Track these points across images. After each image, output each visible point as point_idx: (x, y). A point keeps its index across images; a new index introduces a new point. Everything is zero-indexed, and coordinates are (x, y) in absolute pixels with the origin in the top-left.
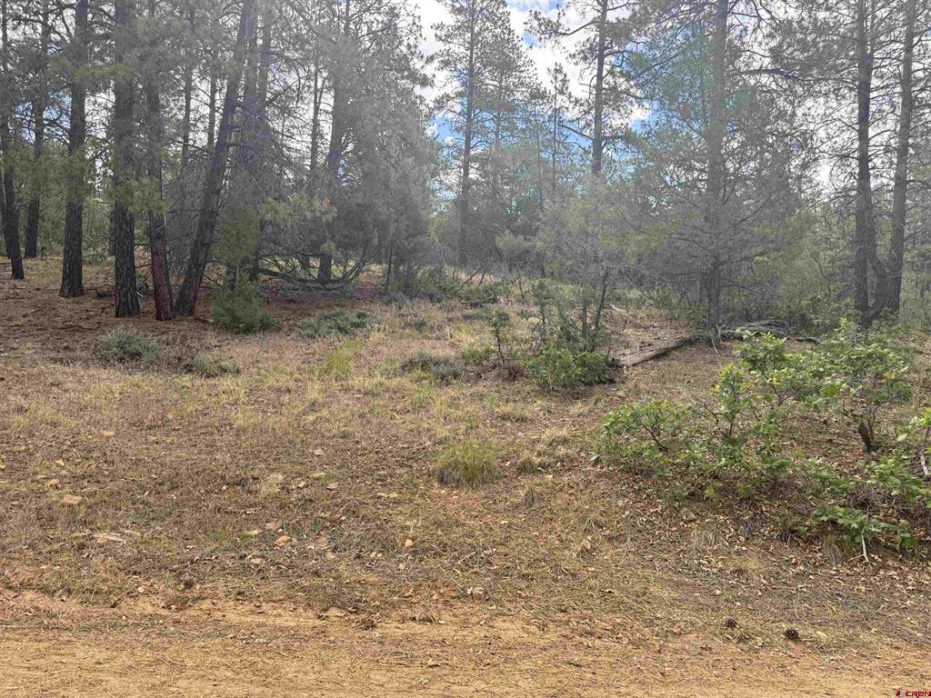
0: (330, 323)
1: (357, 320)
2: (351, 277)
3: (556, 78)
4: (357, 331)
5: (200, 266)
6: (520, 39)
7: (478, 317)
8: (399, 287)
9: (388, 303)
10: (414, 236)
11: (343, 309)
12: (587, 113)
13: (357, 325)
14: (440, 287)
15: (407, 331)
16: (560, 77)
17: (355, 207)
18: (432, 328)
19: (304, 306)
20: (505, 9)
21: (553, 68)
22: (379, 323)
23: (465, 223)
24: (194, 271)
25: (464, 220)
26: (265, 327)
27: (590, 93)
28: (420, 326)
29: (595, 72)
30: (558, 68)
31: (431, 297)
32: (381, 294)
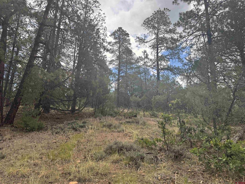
0: (70, 126)
1: (82, 125)
2: (81, 109)
3: (144, 54)
4: (82, 129)
5: (17, 103)
6: (132, 48)
7: (133, 122)
8: (99, 112)
9: (95, 117)
10: (105, 94)
11: (77, 121)
12: (154, 63)
13: (82, 127)
14: (114, 112)
15: (104, 129)
16: (146, 54)
17: (84, 82)
18: (115, 127)
19: (62, 120)
20: (129, 38)
21: (143, 51)
22: (92, 125)
23: (119, 95)
24: (15, 105)
25: (118, 94)
26: (40, 129)
27: (155, 57)
28: (110, 126)
29: (156, 52)
30: (145, 51)
31: (111, 115)
32: (93, 115)
